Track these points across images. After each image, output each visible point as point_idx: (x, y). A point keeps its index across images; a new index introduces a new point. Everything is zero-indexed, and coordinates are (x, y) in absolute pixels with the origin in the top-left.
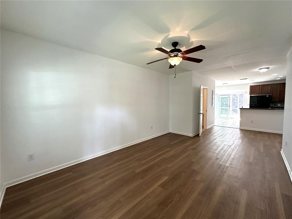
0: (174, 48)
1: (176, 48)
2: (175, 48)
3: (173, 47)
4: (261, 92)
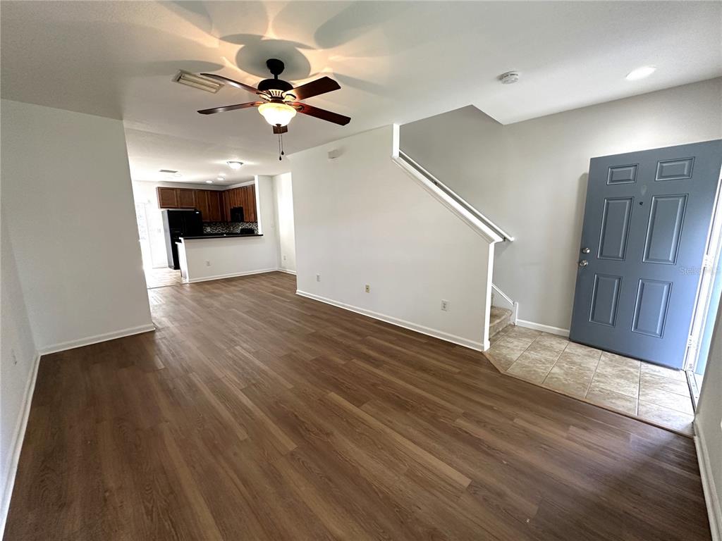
0: (272, 77)
1: (280, 77)
2: (276, 77)
3: (272, 72)
4: (182, 204)
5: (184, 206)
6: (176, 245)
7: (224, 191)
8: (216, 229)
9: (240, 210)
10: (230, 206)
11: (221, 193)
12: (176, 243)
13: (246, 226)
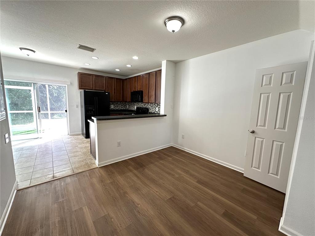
4: (95, 87)
5: (96, 89)
6: (89, 122)
7: (126, 79)
8: (117, 107)
9: (141, 93)
10: (131, 90)
11: (123, 80)
12: (88, 121)
13: (141, 105)
